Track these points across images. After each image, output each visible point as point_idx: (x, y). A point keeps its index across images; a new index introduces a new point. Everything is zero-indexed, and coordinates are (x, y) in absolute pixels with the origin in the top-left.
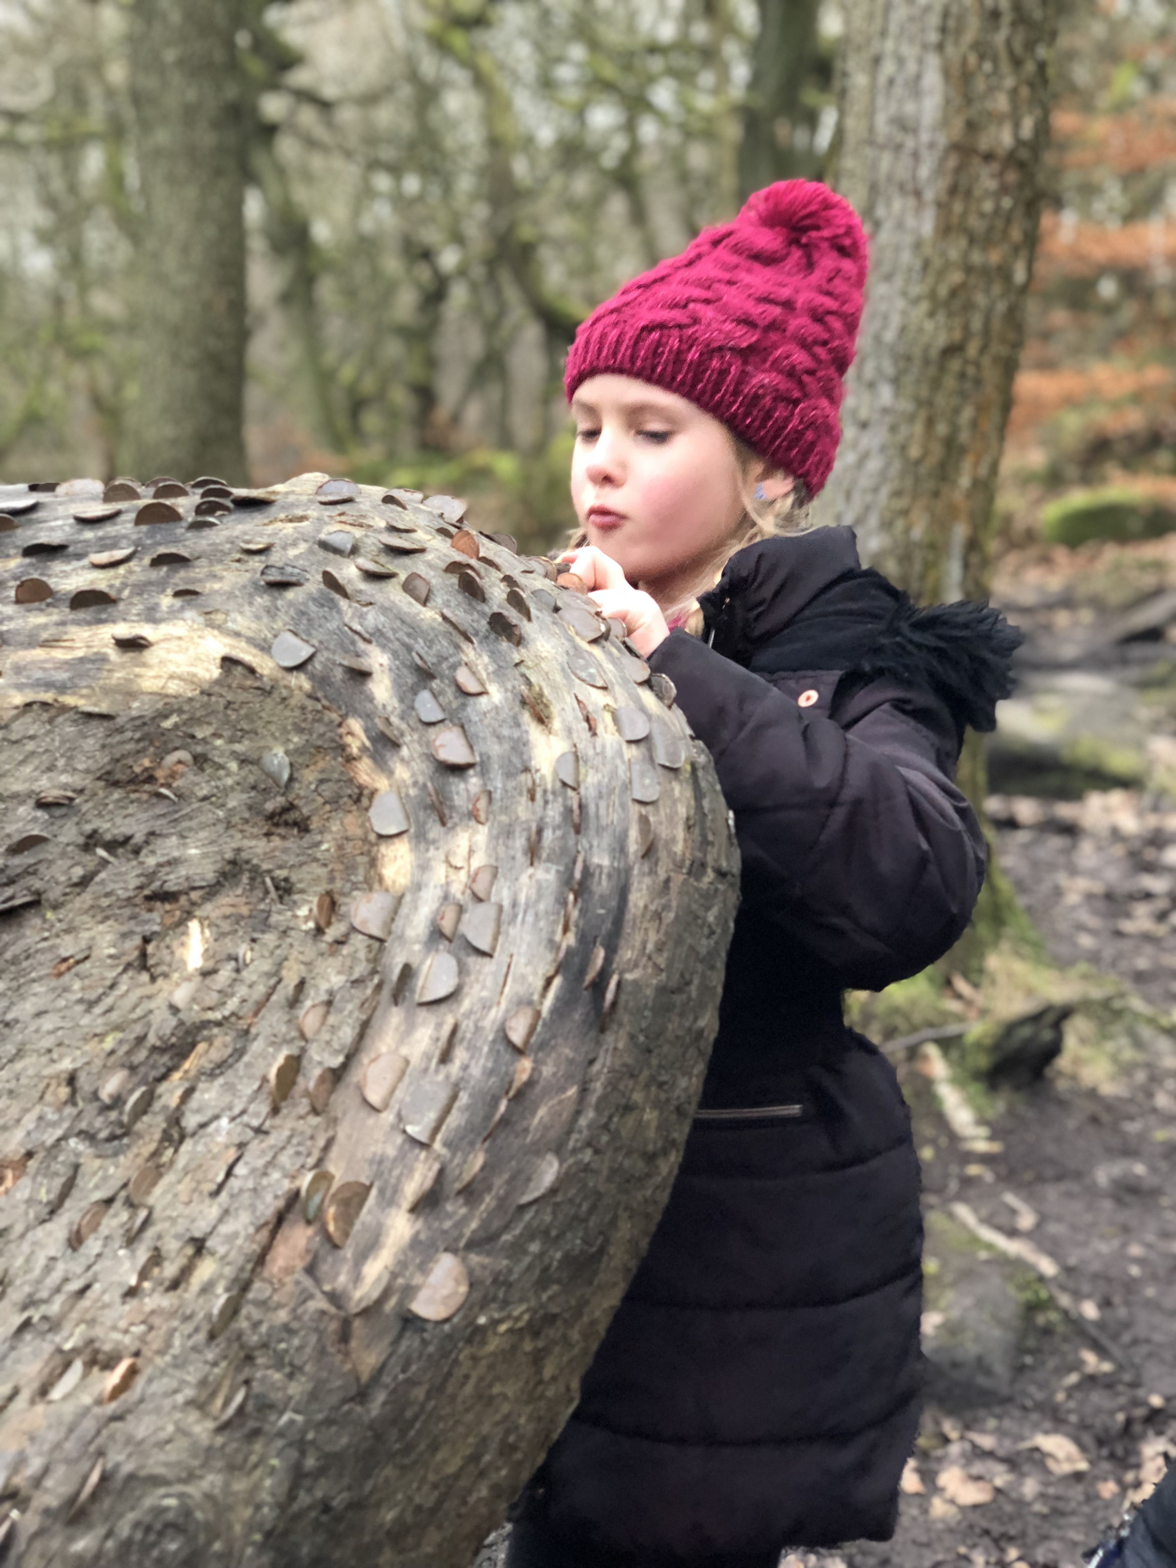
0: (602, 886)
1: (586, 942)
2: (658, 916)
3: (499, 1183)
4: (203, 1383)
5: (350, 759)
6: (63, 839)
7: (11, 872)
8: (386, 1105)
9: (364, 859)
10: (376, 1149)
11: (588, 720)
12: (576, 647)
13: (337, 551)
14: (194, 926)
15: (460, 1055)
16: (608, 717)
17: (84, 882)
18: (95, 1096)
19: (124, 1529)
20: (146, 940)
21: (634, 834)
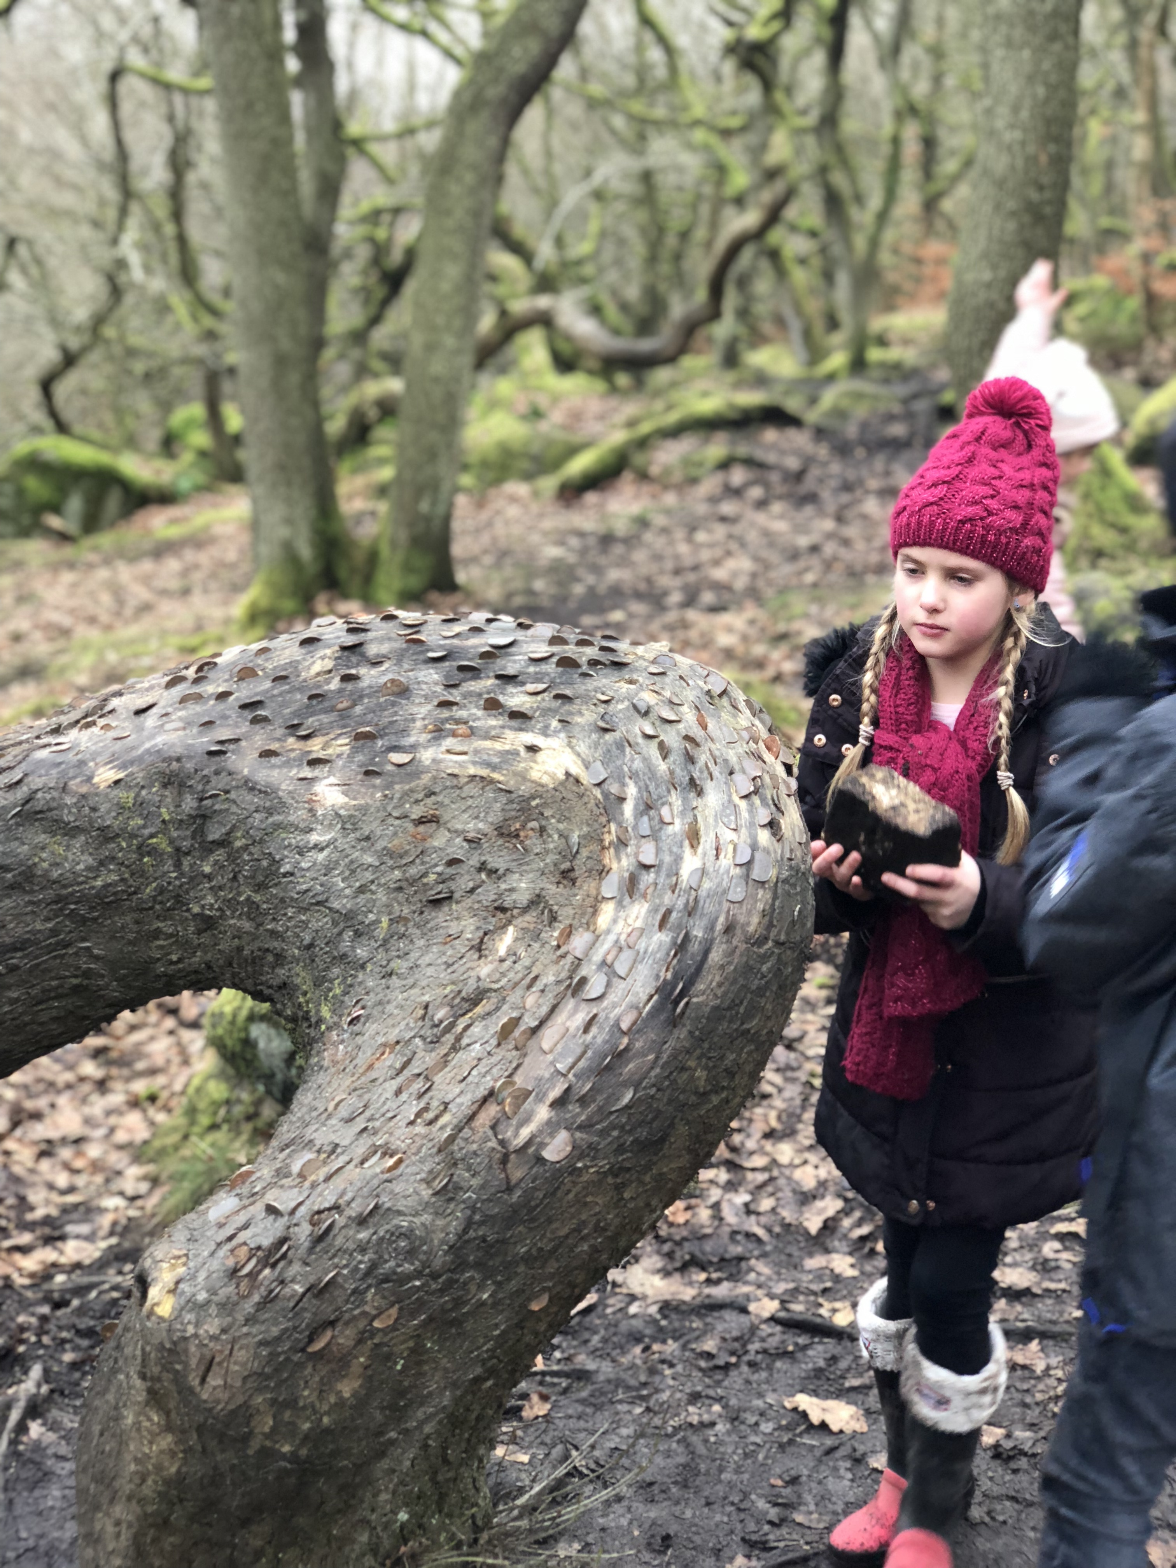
0: (694, 948)
1: (676, 977)
2: (722, 967)
3: (600, 1099)
4: (431, 1172)
5: (603, 848)
6: (471, 863)
7: (444, 877)
8: (551, 1051)
9: (590, 910)
10: (540, 1073)
11: (717, 849)
12: (730, 801)
13: (638, 711)
14: (511, 929)
15: (594, 1030)
16: (731, 848)
17: (472, 891)
18: (432, 1019)
19: (381, 1233)
20: (485, 934)
21: (722, 919)
